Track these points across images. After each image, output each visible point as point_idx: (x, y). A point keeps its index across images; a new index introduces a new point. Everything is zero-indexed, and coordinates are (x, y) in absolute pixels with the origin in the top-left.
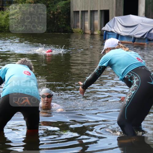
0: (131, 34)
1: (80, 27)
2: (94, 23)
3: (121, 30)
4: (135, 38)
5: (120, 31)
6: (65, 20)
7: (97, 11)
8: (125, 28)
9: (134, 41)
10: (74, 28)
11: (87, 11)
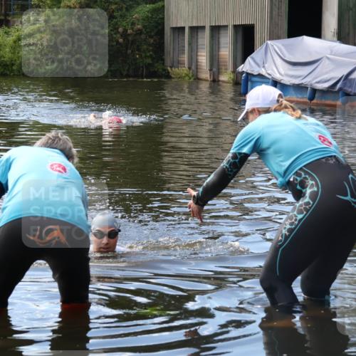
0: (305, 81)
1: (186, 65)
2: (218, 55)
3: (283, 73)
4: (314, 91)
5: (280, 74)
6: (151, 48)
7: (226, 27)
8: (290, 67)
9: (312, 98)
10: (171, 67)
11: (203, 28)
